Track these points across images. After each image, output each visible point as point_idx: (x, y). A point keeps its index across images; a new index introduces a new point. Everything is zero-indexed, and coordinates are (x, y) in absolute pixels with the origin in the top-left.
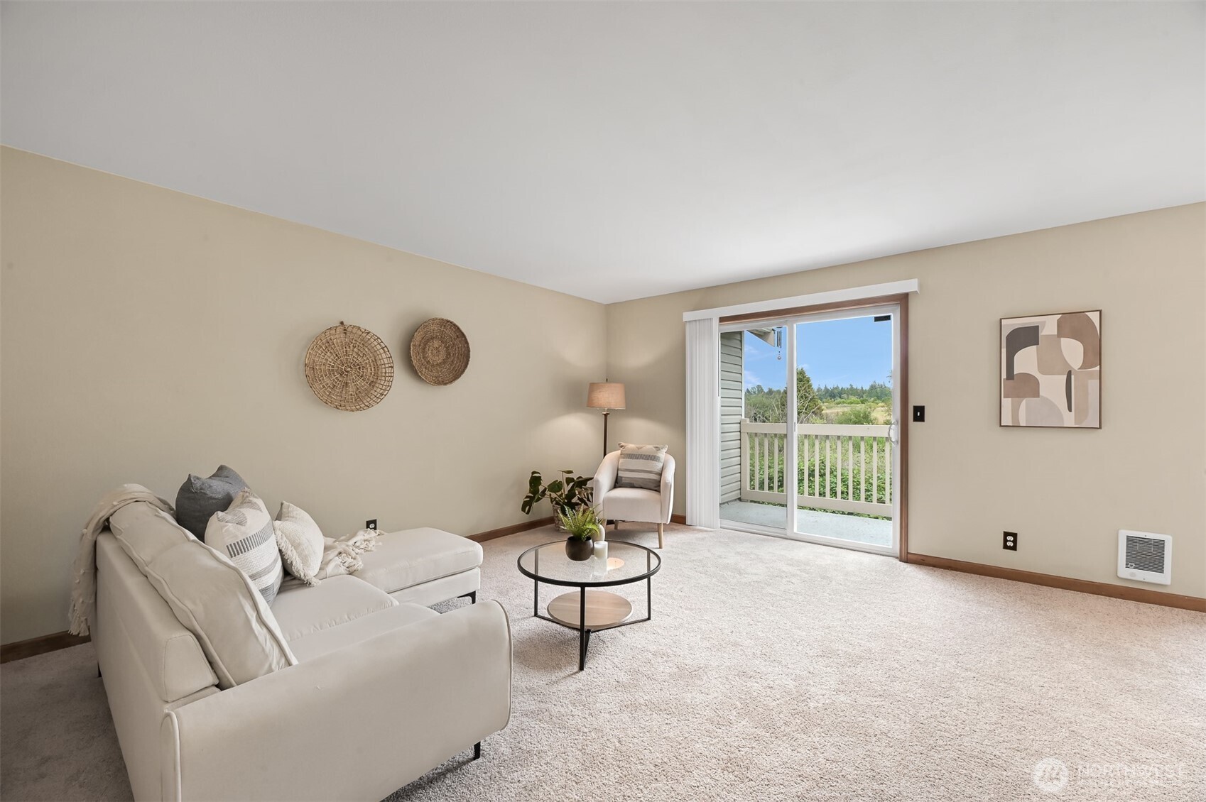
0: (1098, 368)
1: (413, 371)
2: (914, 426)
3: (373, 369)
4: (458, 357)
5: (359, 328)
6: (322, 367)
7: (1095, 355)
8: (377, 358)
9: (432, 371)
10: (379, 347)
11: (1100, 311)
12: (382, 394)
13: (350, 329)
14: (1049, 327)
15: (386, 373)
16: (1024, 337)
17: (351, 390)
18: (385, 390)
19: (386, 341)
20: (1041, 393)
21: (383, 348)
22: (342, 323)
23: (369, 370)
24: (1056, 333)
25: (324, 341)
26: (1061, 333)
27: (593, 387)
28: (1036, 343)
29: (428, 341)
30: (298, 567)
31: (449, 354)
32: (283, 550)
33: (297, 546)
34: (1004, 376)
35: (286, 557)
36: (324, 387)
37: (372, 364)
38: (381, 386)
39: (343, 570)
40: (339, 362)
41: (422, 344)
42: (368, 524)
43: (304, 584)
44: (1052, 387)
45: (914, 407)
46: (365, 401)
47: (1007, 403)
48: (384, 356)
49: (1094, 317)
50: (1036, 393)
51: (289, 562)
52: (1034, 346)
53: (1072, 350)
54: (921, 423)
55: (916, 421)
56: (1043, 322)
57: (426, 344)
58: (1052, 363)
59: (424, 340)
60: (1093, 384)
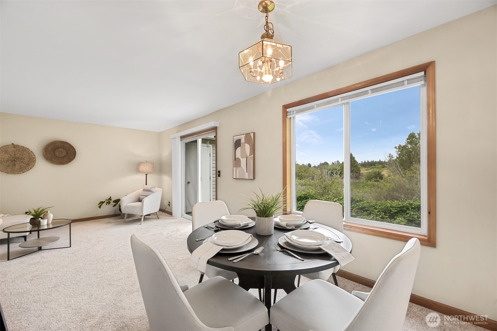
0: (252, 156)
2: (218, 178)
3: (28, 159)
4: (72, 154)
5: (20, 146)
6: (3, 159)
7: (253, 150)
9: (58, 160)
10: (29, 152)
11: (254, 133)
12: (31, 168)
13: (16, 146)
14: (243, 141)
15: (34, 161)
16: (238, 144)
17: (16, 166)
21: (31, 152)
22: (13, 144)
23: (26, 160)
24: (244, 142)
25: (4, 150)
26: (245, 142)
27: (140, 164)
29: (56, 149)
31: (68, 153)
34: (234, 159)
36: (3, 166)
38: (31, 165)
40: (11, 157)
44: (243, 163)
45: (218, 171)
46: (23, 171)
47: (234, 168)
48: (32, 155)
49: (252, 135)
50: (240, 166)
52: (240, 147)
53: (247, 147)
54: (219, 177)
55: (219, 176)
56: (242, 137)
57: (54, 150)
58: (243, 154)
59: (54, 149)
60: (252, 161)
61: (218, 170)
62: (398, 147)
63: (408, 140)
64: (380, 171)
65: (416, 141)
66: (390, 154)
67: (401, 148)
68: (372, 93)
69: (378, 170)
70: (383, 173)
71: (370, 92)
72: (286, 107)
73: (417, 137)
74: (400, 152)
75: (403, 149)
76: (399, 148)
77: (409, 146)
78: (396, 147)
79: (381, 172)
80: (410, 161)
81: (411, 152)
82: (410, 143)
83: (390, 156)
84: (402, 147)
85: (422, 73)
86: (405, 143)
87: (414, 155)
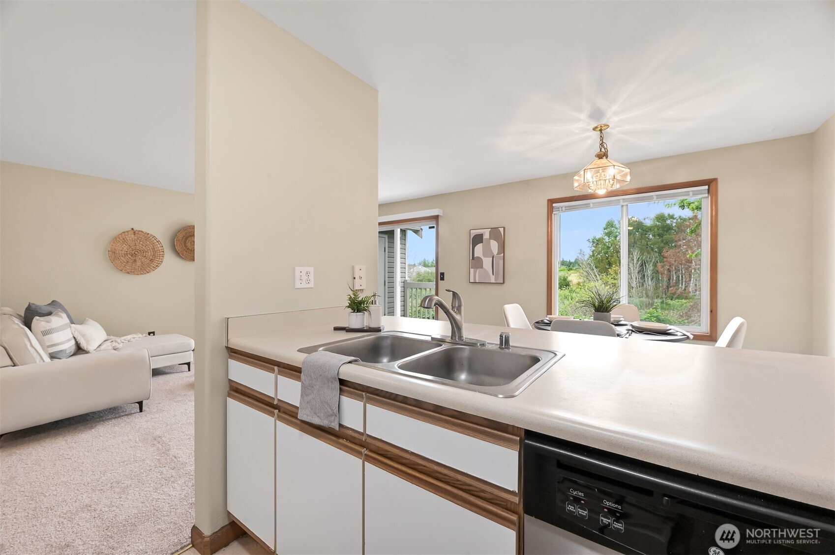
0: (502, 255)
1: (177, 253)
2: (440, 282)
3: (152, 253)
5: (142, 232)
6: (120, 252)
7: (502, 248)
8: (155, 247)
9: (190, 253)
10: (155, 241)
11: (504, 228)
12: (157, 266)
13: (136, 232)
14: (486, 236)
15: (160, 255)
16: (477, 239)
17: (138, 263)
18: (159, 264)
19: (159, 238)
20: (484, 267)
21: (158, 242)
22: (133, 229)
23: (150, 253)
24: (489, 237)
25: (121, 238)
26: (490, 238)
28: (482, 243)
29: (188, 237)
30: (84, 345)
32: (76, 337)
33: (83, 336)
34: (471, 258)
35: (77, 340)
36: (121, 262)
37: (152, 250)
38: (157, 262)
39: (110, 348)
40: (131, 249)
41: (184, 239)
42: (149, 334)
43: (86, 352)
44: (487, 262)
45: (441, 273)
46: (147, 270)
47: (472, 270)
48: (159, 246)
49: (501, 230)
50: (482, 267)
51: (79, 342)
52: (481, 244)
53: (494, 246)
54: (443, 281)
55: (442, 279)
56: (485, 232)
57: (186, 239)
58: (487, 252)
59: (185, 237)
60: (501, 262)
61: (440, 271)
62: (591, 240)
63: (605, 229)
64: (567, 275)
65: (616, 232)
66: (581, 250)
67: (595, 241)
68: (657, 199)
69: (563, 274)
70: (569, 279)
71: (655, 197)
72: (551, 202)
73: (617, 226)
74: (594, 247)
75: (597, 243)
76: (593, 242)
77: (607, 239)
78: (588, 240)
79: (567, 277)
80: (607, 261)
81: (609, 248)
82: (609, 234)
83: (581, 252)
84: (597, 241)
85: (706, 187)
86: (601, 234)
87: (613, 251)
